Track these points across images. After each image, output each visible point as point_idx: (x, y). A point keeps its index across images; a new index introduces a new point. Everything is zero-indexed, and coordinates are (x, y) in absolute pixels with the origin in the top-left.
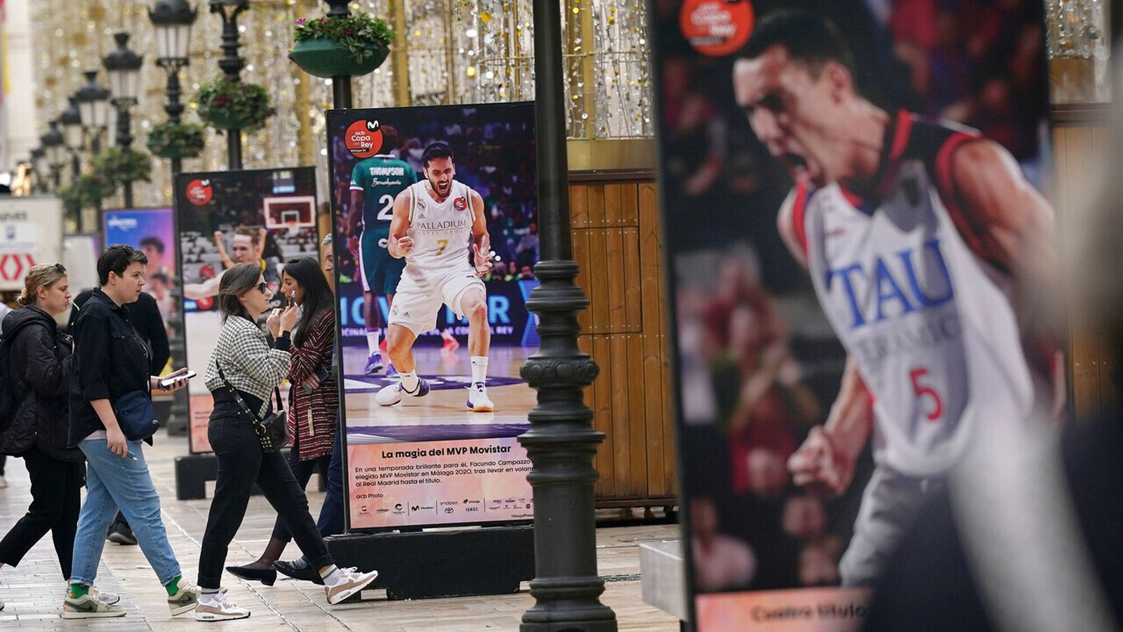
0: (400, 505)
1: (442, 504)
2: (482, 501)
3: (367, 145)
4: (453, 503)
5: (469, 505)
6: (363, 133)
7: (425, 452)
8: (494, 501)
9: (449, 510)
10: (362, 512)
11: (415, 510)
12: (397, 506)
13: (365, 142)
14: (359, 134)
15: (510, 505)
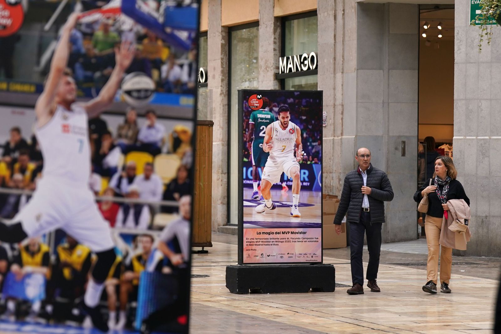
0: (263, 254)
1: (279, 254)
2: (294, 254)
3: (257, 105)
4: (283, 254)
5: (289, 255)
6: (255, 100)
7: (273, 233)
8: (299, 254)
9: (282, 257)
10: (248, 256)
11: (269, 256)
12: (261, 254)
13: (256, 103)
14: (254, 100)
15: (305, 256)
